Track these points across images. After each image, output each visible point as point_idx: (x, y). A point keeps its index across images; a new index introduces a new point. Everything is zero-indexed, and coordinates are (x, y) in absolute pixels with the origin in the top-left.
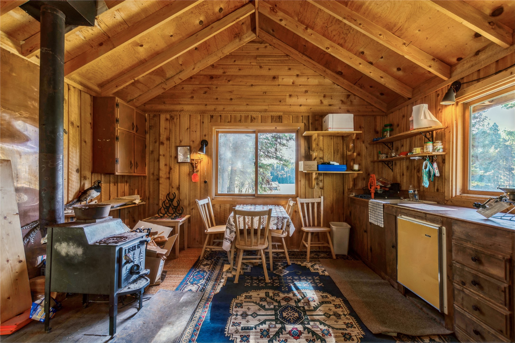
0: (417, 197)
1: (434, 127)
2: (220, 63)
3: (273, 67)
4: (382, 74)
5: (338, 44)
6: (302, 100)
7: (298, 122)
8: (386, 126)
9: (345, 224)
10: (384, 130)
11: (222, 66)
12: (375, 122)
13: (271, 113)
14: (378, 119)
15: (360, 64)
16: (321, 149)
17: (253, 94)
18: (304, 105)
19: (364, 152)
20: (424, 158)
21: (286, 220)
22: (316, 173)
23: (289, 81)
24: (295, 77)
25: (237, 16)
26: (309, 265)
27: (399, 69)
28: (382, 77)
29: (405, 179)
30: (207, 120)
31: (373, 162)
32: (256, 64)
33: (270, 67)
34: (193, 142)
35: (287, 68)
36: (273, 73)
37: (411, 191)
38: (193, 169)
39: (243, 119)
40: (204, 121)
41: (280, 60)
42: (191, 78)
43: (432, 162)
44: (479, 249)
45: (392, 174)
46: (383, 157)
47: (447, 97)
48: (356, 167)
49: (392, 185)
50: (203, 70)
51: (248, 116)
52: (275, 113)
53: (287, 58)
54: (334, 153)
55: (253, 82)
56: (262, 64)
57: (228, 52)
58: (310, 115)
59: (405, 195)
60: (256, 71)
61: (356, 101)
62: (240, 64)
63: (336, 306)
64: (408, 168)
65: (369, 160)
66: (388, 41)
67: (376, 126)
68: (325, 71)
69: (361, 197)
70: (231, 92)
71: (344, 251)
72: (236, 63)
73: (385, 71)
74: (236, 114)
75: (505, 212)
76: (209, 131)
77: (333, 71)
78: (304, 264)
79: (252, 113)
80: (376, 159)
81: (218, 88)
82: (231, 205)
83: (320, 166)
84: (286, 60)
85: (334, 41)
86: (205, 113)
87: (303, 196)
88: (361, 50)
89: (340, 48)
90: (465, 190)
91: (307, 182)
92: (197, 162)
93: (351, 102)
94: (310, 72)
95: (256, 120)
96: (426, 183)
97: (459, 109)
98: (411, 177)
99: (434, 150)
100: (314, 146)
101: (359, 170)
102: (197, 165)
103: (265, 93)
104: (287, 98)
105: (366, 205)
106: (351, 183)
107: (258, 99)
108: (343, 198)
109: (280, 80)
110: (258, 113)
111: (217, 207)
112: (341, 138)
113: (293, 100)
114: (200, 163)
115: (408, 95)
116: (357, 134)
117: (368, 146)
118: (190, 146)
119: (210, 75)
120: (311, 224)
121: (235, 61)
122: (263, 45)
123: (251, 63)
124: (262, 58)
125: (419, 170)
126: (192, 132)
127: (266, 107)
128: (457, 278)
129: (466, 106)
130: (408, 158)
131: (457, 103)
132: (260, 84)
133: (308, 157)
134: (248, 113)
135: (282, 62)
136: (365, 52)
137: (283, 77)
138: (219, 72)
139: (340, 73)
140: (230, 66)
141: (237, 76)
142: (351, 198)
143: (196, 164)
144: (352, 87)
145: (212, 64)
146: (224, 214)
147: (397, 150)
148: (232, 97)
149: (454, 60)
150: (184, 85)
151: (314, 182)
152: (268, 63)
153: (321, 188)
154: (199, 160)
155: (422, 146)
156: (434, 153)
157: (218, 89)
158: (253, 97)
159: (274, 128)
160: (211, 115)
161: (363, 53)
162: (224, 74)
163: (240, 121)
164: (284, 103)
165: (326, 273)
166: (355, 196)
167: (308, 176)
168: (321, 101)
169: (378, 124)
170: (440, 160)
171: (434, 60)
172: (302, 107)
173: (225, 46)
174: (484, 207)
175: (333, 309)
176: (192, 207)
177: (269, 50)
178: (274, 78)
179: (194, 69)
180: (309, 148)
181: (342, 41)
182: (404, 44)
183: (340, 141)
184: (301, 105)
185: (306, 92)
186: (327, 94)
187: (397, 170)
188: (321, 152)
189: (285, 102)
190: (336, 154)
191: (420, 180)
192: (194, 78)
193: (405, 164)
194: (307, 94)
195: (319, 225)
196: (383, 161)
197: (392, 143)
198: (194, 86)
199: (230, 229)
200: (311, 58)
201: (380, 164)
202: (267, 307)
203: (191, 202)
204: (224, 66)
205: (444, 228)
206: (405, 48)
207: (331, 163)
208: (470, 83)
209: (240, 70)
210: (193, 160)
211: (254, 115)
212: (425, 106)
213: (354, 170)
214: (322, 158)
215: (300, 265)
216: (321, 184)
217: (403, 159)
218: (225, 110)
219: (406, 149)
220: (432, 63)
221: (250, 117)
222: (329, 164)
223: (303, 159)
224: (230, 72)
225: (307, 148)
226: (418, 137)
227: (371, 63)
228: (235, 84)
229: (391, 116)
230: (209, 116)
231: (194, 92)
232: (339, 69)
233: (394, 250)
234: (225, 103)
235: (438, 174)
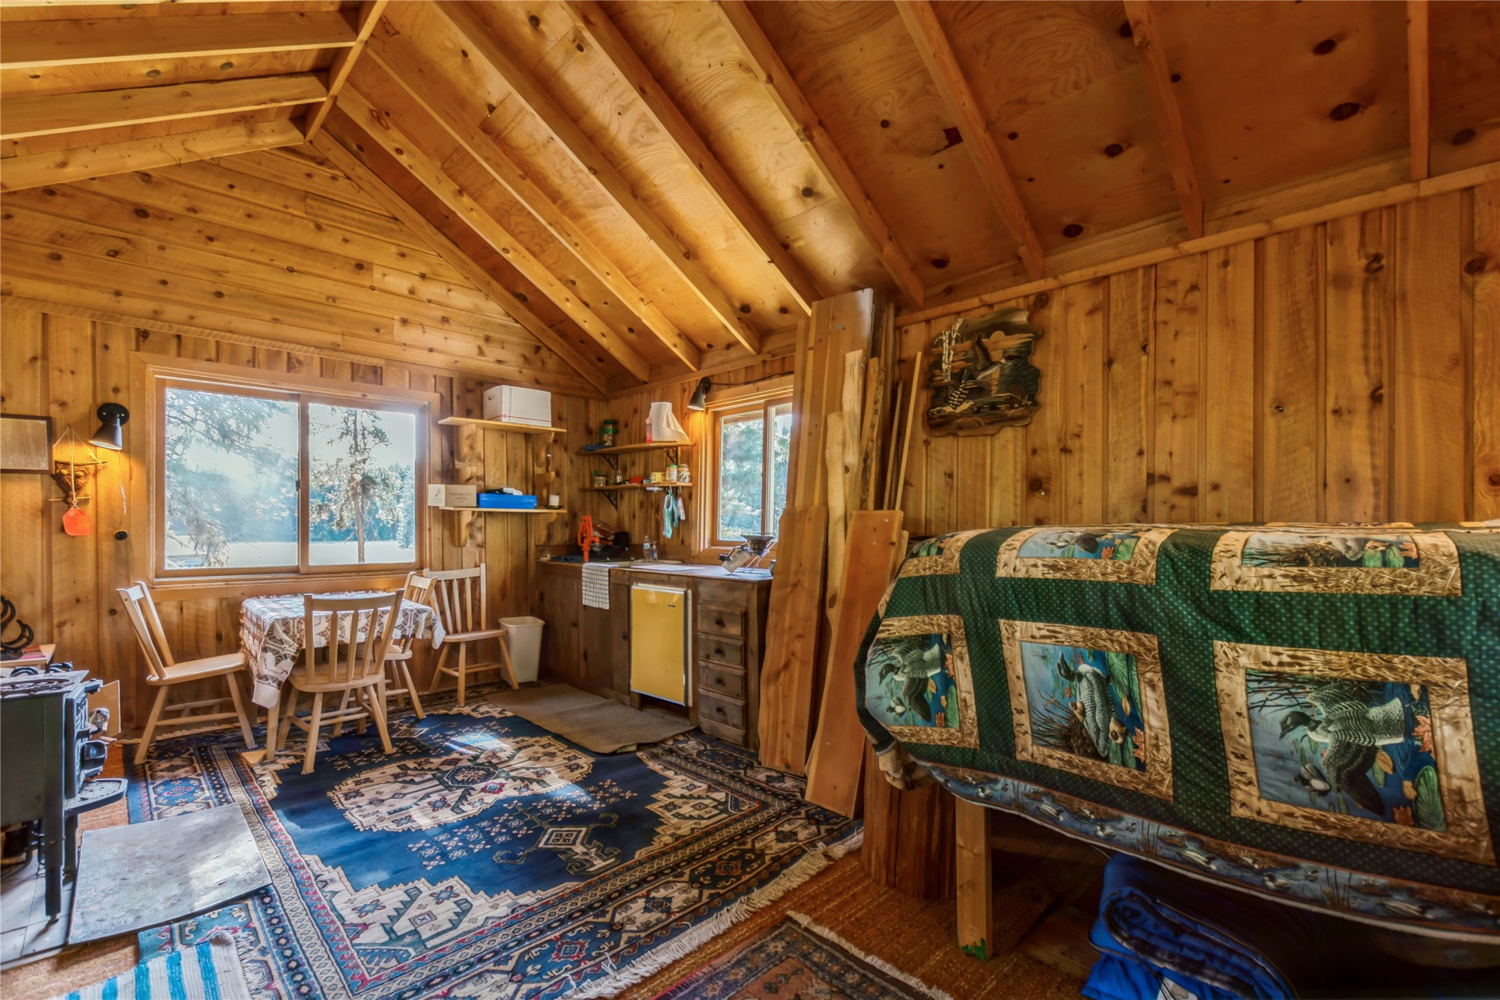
0: (656, 555)
1: (679, 441)
2: (174, 177)
3: (355, 236)
4: (605, 329)
5: (528, 249)
6: (434, 338)
7: (424, 388)
8: (606, 423)
9: (530, 619)
10: (602, 430)
11: (183, 188)
12: (587, 411)
13: (352, 357)
14: (593, 405)
15: (567, 300)
16: (479, 458)
17: (297, 295)
18: (440, 352)
19: (566, 469)
20: (665, 490)
21: (424, 616)
22: (473, 513)
23: (400, 283)
24: (417, 278)
25: (274, 95)
26: (467, 710)
27: (631, 330)
28: (603, 335)
29: (637, 524)
30: (120, 345)
31: (583, 490)
32: (303, 215)
33: (348, 236)
34: (63, 404)
35: (394, 249)
36: (356, 251)
37: (647, 546)
38: (62, 495)
39: (261, 357)
40: (110, 344)
41: (377, 226)
42: (50, 191)
43: (676, 496)
44: (723, 609)
45: (614, 514)
46: (600, 482)
47: (695, 400)
48: (555, 500)
49: (617, 535)
50: (102, 179)
51: (279, 353)
52: (364, 358)
53: (395, 227)
54: (508, 468)
55: (294, 261)
56: (321, 221)
57: (209, 153)
58: (455, 376)
59: (638, 553)
60: (302, 233)
61: (552, 363)
62: (250, 199)
63: (543, 746)
64: (641, 504)
65: (576, 485)
66: (618, 288)
67: (587, 418)
68: (489, 284)
69: (566, 560)
70: (216, 272)
71: (531, 674)
72: (236, 193)
73: (608, 324)
74: (237, 339)
75: (744, 565)
76: (132, 376)
77: (507, 288)
78: (455, 710)
79: (292, 346)
80: (588, 485)
81: (168, 251)
82: (221, 600)
83: (484, 497)
84: (392, 230)
85: (520, 241)
86: (118, 320)
87: (436, 564)
88: (572, 277)
89: (531, 257)
90: (714, 541)
91: (447, 533)
92: (81, 474)
93: (543, 362)
94: (453, 274)
95: (305, 368)
96: (668, 532)
97: (709, 418)
98: (646, 520)
99: (679, 478)
100: (465, 450)
101: (560, 507)
102: (81, 481)
103: (334, 299)
104: (397, 326)
105: (578, 574)
106: (544, 533)
107: (311, 311)
108: (527, 565)
109: (377, 274)
110: (312, 349)
111: (171, 608)
112: (522, 438)
113: (411, 335)
114: (95, 475)
115: (642, 375)
116: (557, 434)
117: (574, 458)
118: (49, 419)
119: (133, 204)
120: (459, 627)
121: (232, 187)
122: (326, 171)
123: (286, 207)
124: (323, 206)
125: (658, 509)
126: (57, 374)
127: (338, 339)
128: (702, 653)
129: (716, 416)
130: (644, 489)
131: (707, 409)
132: (316, 271)
133: (450, 475)
134: (280, 344)
135: (382, 231)
136: (578, 283)
137: (386, 271)
138: (173, 203)
139: (522, 298)
140: (213, 197)
141: (239, 231)
142: (544, 565)
143: (77, 477)
144: (544, 331)
145: (143, 169)
146: (197, 628)
147: (624, 470)
148: (222, 288)
149: (704, 345)
150: (13, 205)
151: (465, 533)
152: (342, 223)
153: (479, 546)
154: (92, 468)
155: (663, 470)
156: (679, 484)
157: (167, 254)
158: (294, 303)
159: (359, 395)
160: (142, 328)
161: (574, 283)
162: (193, 215)
163: (253, 362)
164: (387, 337)
165: (509, 714)
166: (552, 559)
167: (449, 518)
168: (479, 348)
169: (592, 416)
170: (686, 495)
171: (679, 336)
172: (434, 354)
173: (197, 131)
174: (728, 559)
175: (542, 750)
176: (62, 619)
177: (342, 190)
178: (360, 266)
179: (63, 165)
180: (453, 452)
181: (536, 248)
182: (642, 300)
183: (520, 443)
184: (431, 350)
185: (445, 320)
186: (492, 334)
187: (624, 507)
188: (480, 465)
189: (391, 333)
190: (511, 471)
191: (659, 525)
192: (64, 195)
193: (637, 497)
194: (446, 326)
195: (477, 626)
196: (600, 491)
197: (616, 455)
198: (62, 221)
199: (276, 653)
200: (457, 245)
201: (595, 495)
202: (417, 779)
203: (55, 600)
204: (191, 190)
205: (690, 592)
206: (642, 306)
207: (506, 490)
208: (722, 385)
209: (249, 216)
210: (66, 465)
211: (300, 353)
212: (668, 406)
213: (552, 508)
214: (483, 478)
215: (446, 714)
216: (479, 537)
217: (634, 488)
218: (195, 321)
219: (638, 470)
220: (677, 340)
221: (285, 356)
222: (501, 491)
223: (438, 479)
224: (215, 214)
225: (447, 454)
226: (657, 452)
227: (587, 305)
228: (231, 252)
229: (614, 404)
230: (133, 331)
231: (62, 240)
232: (522, 290)
233: (625, 643)
234: (196, 301)
235: (683, 518)
